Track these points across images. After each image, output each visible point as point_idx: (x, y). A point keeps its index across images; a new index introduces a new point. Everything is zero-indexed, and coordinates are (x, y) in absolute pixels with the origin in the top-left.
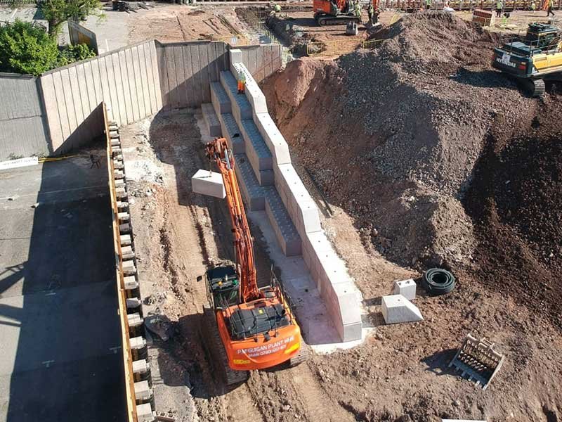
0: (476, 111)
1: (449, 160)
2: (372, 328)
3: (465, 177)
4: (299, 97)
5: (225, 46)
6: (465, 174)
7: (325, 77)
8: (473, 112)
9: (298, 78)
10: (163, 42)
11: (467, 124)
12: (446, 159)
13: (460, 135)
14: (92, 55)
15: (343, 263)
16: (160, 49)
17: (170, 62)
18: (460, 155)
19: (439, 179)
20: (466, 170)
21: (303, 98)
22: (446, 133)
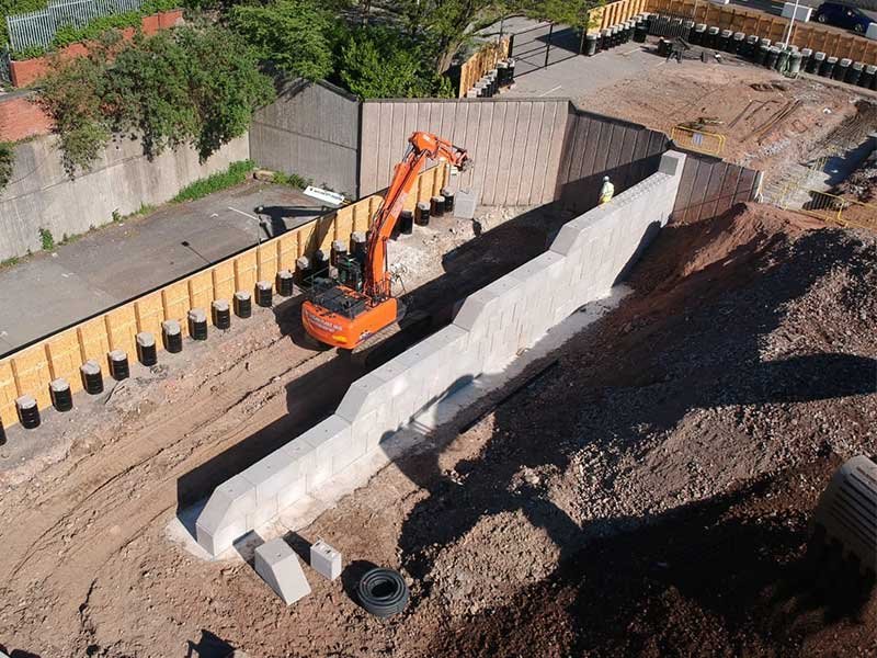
0: (795, 422)
1: (653, 468)
2: (242, 560)
3: (646, 512)
4: (697, 262)
5: (666, 141)
6: (651, 506)
7: (759, 250)
8: (788, 420)
9: (723, 233)
10: (580, 107)
11: (750, 433)
12: (649, 464)
13: (717, 443)
14: (451, 96)
15: (362, 482)
16: (573, 116)
17: (580, 140)
18: (677, 472)
19: (607, 484)
20: (658, 503)
21: (702, 268)
22: (698, 426)
